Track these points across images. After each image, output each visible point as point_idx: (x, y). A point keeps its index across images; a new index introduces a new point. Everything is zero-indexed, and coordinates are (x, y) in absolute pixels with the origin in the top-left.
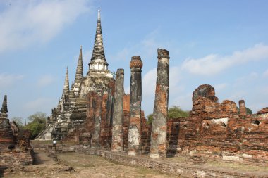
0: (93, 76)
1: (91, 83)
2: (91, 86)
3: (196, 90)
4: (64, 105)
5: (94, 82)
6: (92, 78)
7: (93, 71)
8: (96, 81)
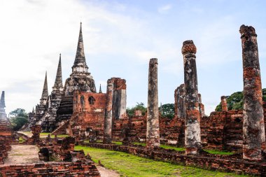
0: (76, 77)
1: (75, 82)
2: (75, 85)
3: (178, 88)
4: (52, 102)
5: (77, 82)
6: (76, 78)
7: (76, 72)
8: (80, 82)
